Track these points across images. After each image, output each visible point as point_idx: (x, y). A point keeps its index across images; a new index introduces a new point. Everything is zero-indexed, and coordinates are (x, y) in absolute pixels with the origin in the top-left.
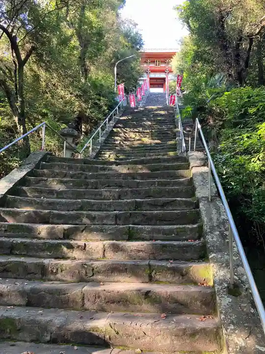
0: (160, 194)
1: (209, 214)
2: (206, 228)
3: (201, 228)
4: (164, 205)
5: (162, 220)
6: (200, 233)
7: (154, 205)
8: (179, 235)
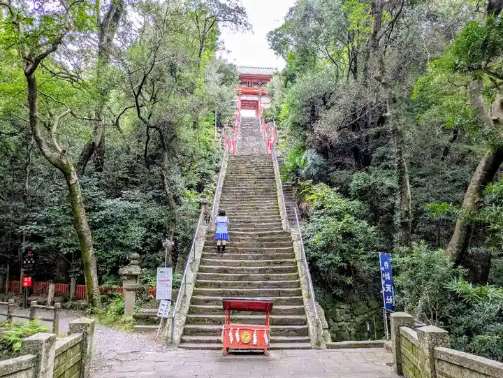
0: (277, 257)
1: (301, 268)
2: (300, 275)
3: (298, 275)
4: (281, 263)
5: (281, 271)
6: (298, 277)
7: (276, 263)
8: (289, 278)
